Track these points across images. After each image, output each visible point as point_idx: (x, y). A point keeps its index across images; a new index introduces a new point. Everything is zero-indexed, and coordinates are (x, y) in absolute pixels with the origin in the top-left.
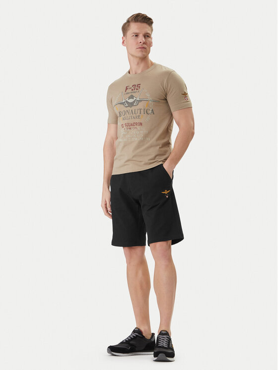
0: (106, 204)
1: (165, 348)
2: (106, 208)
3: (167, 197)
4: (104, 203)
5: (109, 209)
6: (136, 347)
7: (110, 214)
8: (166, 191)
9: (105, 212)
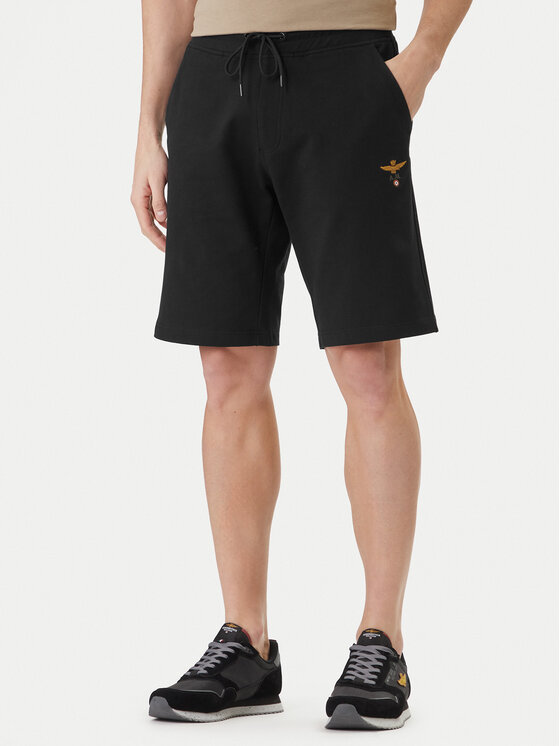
0: (149, 197)
1: (367, 687)
2: (150, 209)
3: (396, 183)
4: (141, 193)
5: (160, 214)
6: (237, 689)
7: (160, 234)
8: (393, 162)
9: (145, 224)
